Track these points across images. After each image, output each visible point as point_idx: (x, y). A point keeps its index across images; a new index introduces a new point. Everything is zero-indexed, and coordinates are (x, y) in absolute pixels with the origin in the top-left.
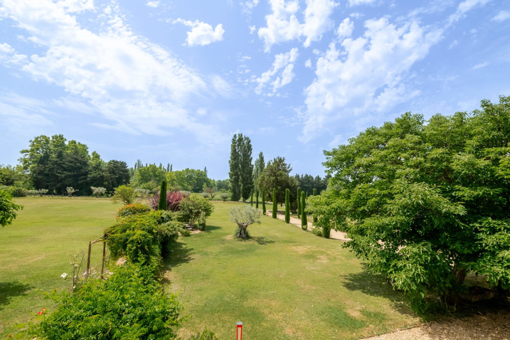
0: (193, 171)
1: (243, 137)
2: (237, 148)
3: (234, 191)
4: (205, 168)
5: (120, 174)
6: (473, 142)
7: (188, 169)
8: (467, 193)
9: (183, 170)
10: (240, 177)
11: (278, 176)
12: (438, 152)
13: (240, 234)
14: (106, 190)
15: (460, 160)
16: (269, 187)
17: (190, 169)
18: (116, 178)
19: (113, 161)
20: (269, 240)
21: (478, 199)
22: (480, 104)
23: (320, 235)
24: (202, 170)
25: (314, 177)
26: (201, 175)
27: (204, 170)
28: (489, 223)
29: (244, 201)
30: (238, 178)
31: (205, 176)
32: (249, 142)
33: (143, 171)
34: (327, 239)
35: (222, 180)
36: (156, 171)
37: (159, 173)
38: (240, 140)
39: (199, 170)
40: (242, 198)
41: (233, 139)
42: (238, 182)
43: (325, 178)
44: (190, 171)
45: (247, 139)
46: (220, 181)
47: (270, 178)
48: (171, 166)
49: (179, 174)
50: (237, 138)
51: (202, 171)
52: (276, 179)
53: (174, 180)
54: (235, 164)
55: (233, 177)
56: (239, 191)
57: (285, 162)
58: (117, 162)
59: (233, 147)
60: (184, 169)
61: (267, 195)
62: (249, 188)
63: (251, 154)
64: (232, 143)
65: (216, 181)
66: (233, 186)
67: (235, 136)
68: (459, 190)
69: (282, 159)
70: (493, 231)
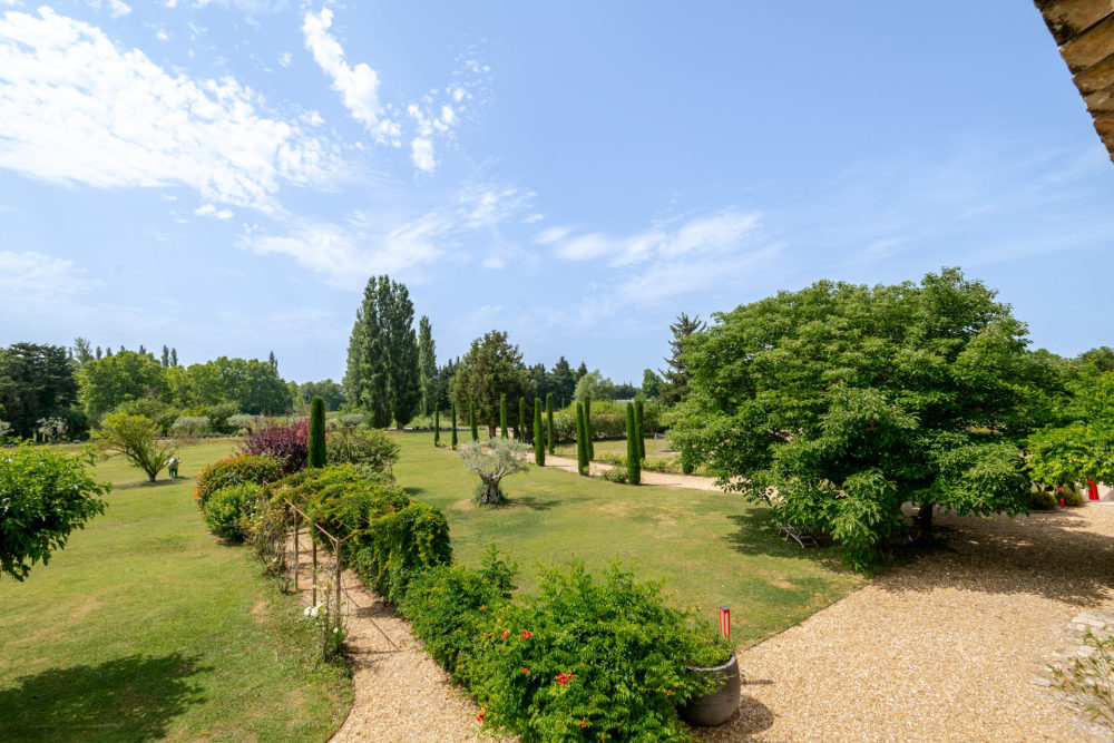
0: (239, 363)
1: (391, 283)
2: (378, 309)
3: (375, 407)
4: (272, 354)
5: (49, 381)
6: (916, 330)
7: (225, 358)
8: (917, 399)
9: (210, 362)
10: (389, 375)
11: (498, 371)
12: (874, 343)
13: (489, 495)
14: (11, 427)
15: (908, 356)
16: (480, 395)
17: (229, 359)
18: (38, 393)
19: (23, 346)
20: (547, 500)
21: (931, 407)
22: (923, 277)
23: (622, 481)
24: (264, 359)
25: (549, 369)
26: (263, 372)
27: (267, 360)
28: (944, 437)
29: (400, 428)
30: (384, 377)
31: (274, 373)
32: (406, 294)
33: (98, 368)
34: (637, 487)
35: (315, 382)
36: (138, 367)
37: (147, 372)
38: (385, 290)
39: (257, 361)
40: (394, 422)
41: (368, 289)
42: (384, 386)
43: (555, 367)
44: (229, 364)
45: (403, 288)
46: (310, 384)
47: (482, 375)
48: (174, 351)
49: (197, 371)
50: (378, 287)
51: (265, 363)
52: (496, 378)
53: (189, 388)
54: (376, 346)
55: (373, 377)
56: (387, 406)
57: (508, 342)
58: (35, 348)
59: (368, 305)
60: (214, 360)
61: (478, 413)
62: (410, 397)
63: (410, 322)
64: (364, 297)
65: (299, 384)
66: (374, 397)
67: (372, 281)
68: (906, 396)
69: (502, 335)
70: (949, 446)
